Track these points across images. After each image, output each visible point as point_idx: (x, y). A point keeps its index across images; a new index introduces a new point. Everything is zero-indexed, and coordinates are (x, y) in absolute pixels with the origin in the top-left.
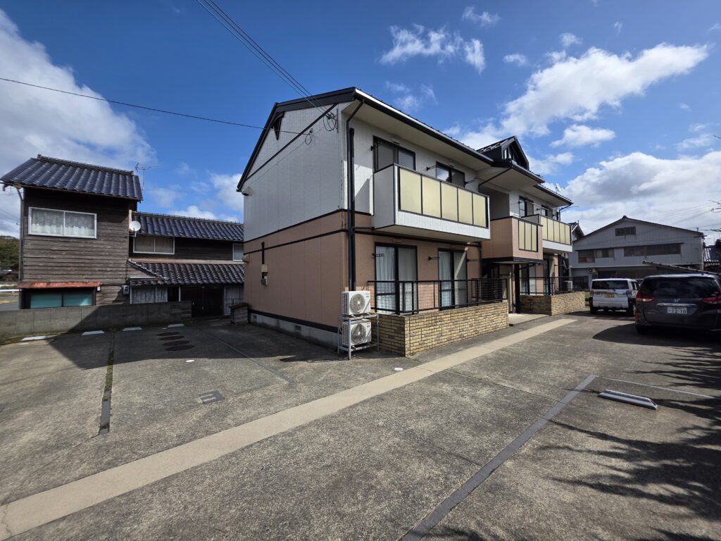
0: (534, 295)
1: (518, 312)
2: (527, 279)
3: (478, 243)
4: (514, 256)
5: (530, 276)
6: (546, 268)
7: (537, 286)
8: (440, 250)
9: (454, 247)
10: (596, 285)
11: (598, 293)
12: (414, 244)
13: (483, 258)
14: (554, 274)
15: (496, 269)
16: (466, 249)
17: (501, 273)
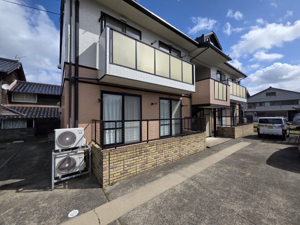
0: (225, 126)
1: (215, 136)
2: (220, 117)
3: (189, 95)
4: (211, 103)
5: (223, 116)
6: (232, 111)
7: (227, 121)
8: (161, 98)
9: (171, 97)
10: (261, 121)
11: (263, 126)
12: (139, 94)
13: (192, 104)
14: (236, 114)
15: (202, 111)
16: (181, 99)
17: (205, 114)
